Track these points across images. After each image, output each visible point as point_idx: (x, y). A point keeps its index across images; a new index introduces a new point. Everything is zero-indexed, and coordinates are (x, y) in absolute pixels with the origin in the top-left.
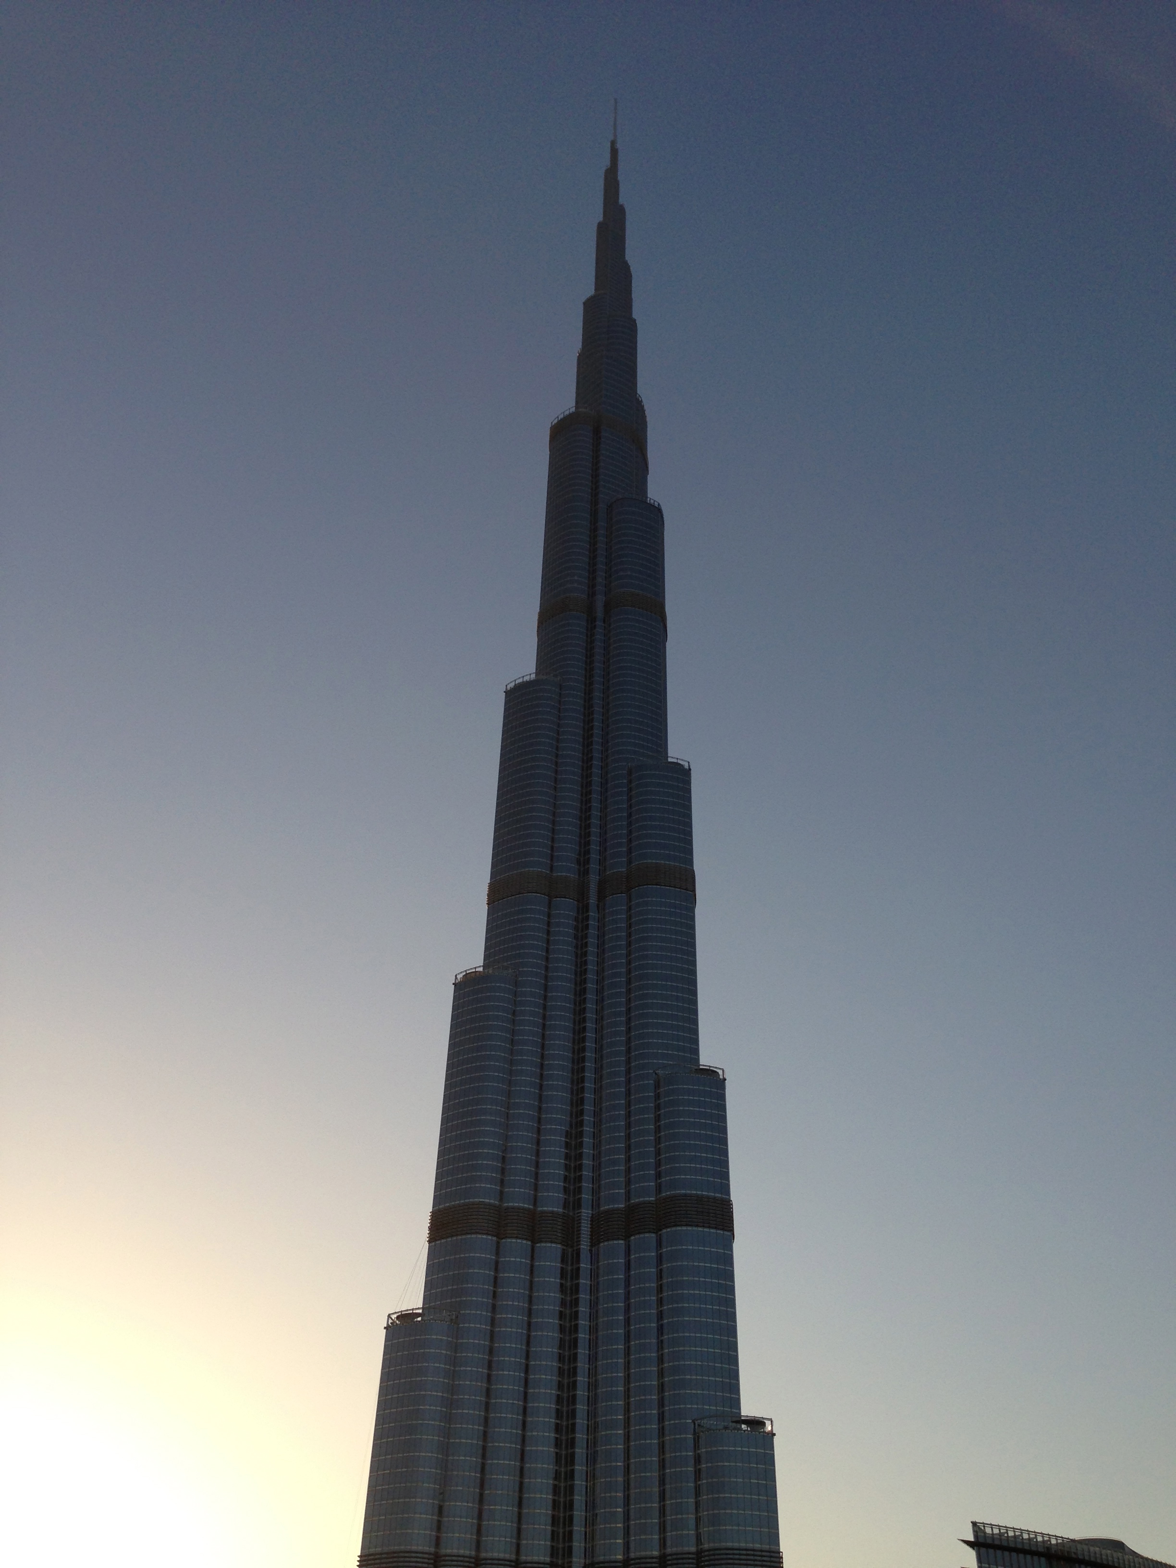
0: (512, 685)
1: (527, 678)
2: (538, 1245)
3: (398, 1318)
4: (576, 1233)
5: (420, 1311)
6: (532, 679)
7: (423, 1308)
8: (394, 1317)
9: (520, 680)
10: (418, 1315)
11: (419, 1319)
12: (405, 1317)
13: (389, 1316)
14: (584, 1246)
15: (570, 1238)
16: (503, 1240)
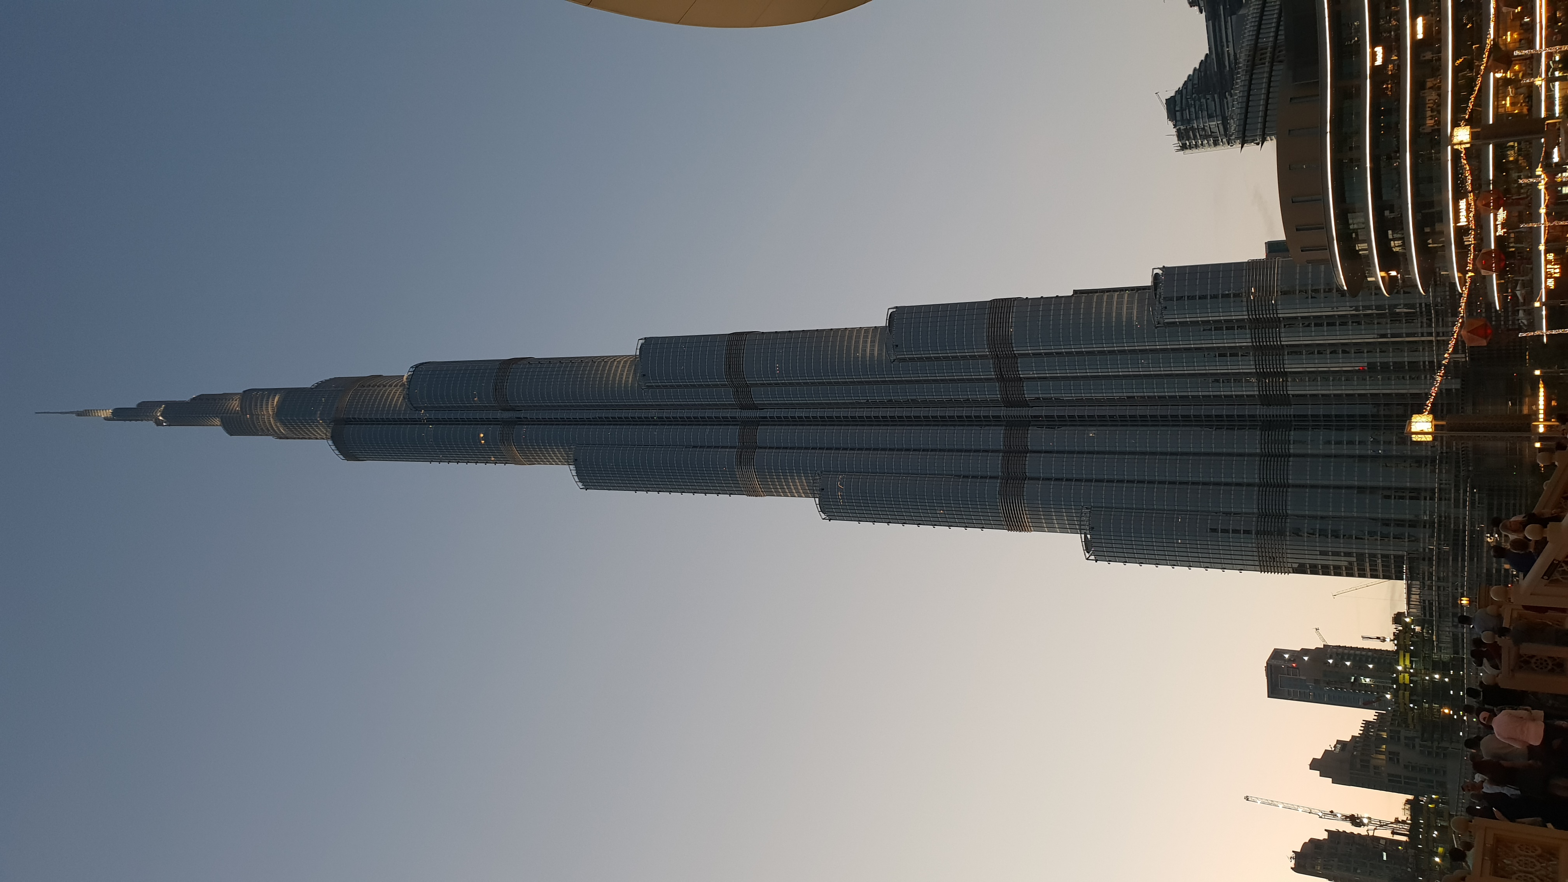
0: (580, 484)
1: (574, 473)
2: (1029, 447)
3: (1088, 553)
4: (1019, 419)
5: (1083, 535)
6: (575, 469)
7: (1081, 534)
8: (1087, 555)
9: (576, 478)
10: (1086, 537)
11: (1089, 536)
12: (1088, 546)
13: (1087, 559)
14: (1031, 412)
15: (1025, 423)
16: (1027, 474)
